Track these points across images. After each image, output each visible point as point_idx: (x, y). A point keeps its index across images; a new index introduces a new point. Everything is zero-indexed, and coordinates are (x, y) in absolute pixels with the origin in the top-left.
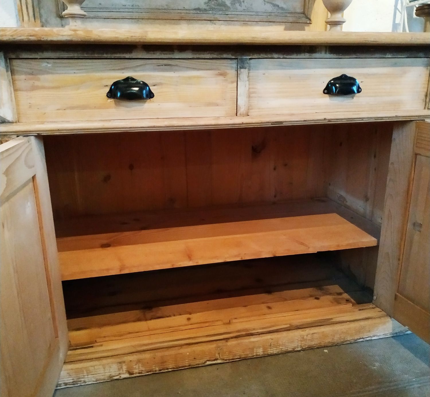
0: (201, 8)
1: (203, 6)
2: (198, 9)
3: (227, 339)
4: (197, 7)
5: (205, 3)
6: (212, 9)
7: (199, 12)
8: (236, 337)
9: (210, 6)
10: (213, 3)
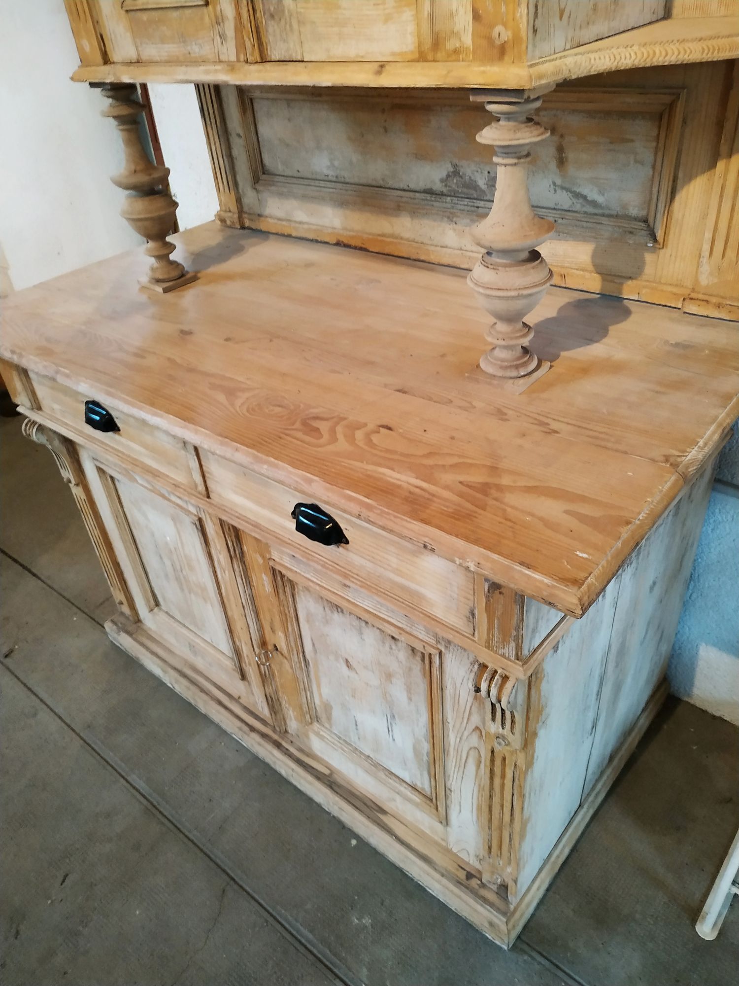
0: (434, 188)
1: (438, 186)
2: (429, 192)
3: (252, 729)
4: (428, 186)
5: (442, 181)
6: (454, 194)
7: (428, 198)
8: (264, 736)
9: (449, 186)
10: (455, 181)
